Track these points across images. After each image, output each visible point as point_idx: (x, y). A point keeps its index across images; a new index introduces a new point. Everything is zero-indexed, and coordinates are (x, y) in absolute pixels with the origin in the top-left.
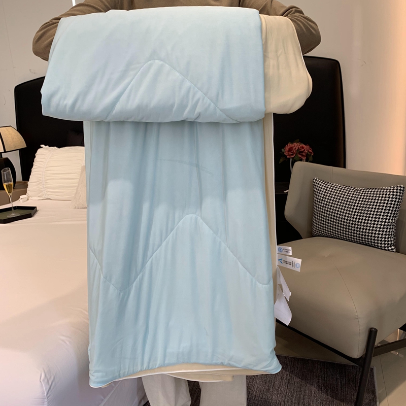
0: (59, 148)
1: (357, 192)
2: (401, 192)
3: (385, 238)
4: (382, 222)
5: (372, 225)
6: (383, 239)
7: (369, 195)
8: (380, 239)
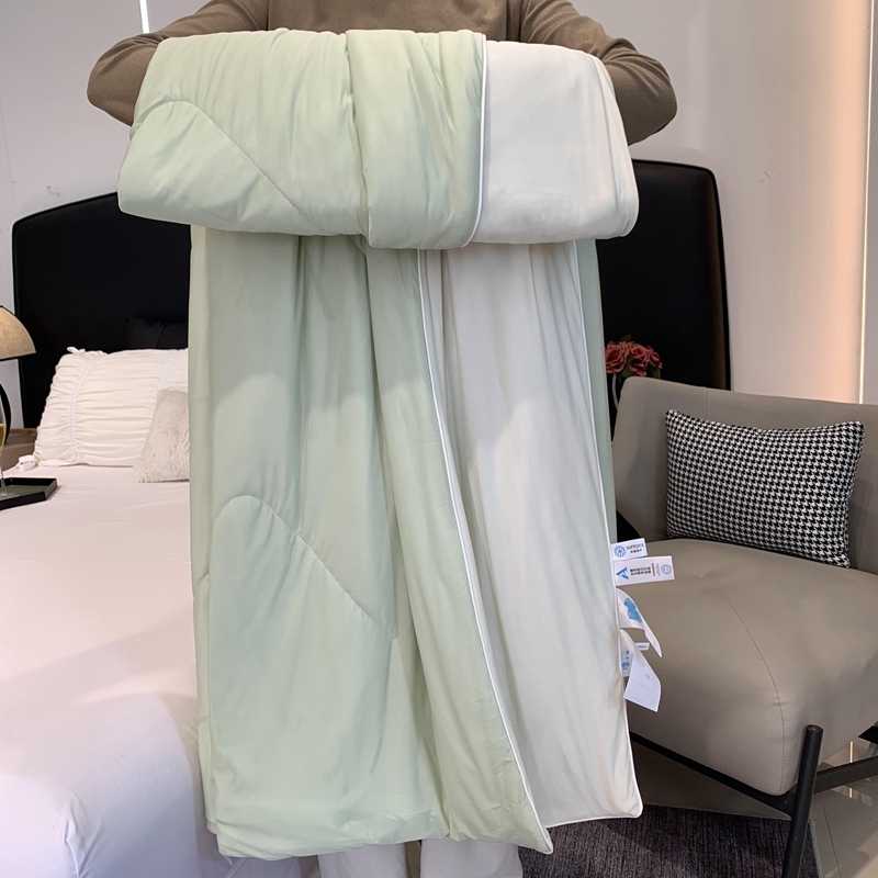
0: (109, 352)
1: (762, 439)
2: (857, 435)
3: (826, 536)
4: (818, 501)
5: (797, 510)
6: (822, 539)
7: (788, 444)
8: (814, 539)
